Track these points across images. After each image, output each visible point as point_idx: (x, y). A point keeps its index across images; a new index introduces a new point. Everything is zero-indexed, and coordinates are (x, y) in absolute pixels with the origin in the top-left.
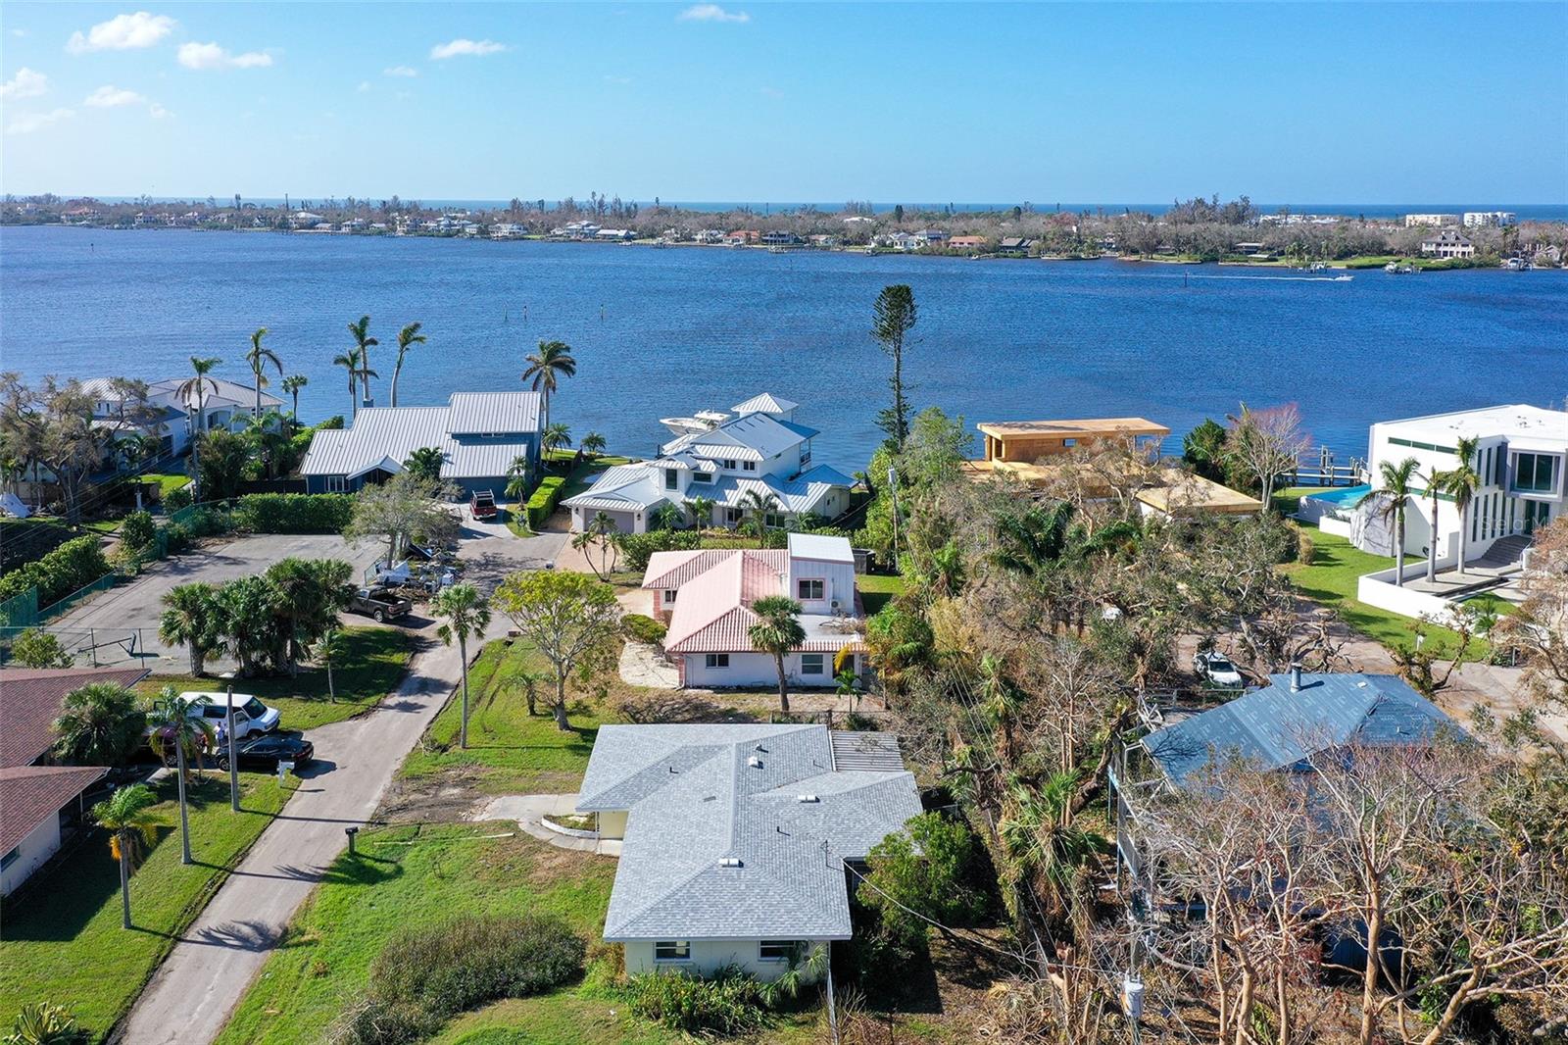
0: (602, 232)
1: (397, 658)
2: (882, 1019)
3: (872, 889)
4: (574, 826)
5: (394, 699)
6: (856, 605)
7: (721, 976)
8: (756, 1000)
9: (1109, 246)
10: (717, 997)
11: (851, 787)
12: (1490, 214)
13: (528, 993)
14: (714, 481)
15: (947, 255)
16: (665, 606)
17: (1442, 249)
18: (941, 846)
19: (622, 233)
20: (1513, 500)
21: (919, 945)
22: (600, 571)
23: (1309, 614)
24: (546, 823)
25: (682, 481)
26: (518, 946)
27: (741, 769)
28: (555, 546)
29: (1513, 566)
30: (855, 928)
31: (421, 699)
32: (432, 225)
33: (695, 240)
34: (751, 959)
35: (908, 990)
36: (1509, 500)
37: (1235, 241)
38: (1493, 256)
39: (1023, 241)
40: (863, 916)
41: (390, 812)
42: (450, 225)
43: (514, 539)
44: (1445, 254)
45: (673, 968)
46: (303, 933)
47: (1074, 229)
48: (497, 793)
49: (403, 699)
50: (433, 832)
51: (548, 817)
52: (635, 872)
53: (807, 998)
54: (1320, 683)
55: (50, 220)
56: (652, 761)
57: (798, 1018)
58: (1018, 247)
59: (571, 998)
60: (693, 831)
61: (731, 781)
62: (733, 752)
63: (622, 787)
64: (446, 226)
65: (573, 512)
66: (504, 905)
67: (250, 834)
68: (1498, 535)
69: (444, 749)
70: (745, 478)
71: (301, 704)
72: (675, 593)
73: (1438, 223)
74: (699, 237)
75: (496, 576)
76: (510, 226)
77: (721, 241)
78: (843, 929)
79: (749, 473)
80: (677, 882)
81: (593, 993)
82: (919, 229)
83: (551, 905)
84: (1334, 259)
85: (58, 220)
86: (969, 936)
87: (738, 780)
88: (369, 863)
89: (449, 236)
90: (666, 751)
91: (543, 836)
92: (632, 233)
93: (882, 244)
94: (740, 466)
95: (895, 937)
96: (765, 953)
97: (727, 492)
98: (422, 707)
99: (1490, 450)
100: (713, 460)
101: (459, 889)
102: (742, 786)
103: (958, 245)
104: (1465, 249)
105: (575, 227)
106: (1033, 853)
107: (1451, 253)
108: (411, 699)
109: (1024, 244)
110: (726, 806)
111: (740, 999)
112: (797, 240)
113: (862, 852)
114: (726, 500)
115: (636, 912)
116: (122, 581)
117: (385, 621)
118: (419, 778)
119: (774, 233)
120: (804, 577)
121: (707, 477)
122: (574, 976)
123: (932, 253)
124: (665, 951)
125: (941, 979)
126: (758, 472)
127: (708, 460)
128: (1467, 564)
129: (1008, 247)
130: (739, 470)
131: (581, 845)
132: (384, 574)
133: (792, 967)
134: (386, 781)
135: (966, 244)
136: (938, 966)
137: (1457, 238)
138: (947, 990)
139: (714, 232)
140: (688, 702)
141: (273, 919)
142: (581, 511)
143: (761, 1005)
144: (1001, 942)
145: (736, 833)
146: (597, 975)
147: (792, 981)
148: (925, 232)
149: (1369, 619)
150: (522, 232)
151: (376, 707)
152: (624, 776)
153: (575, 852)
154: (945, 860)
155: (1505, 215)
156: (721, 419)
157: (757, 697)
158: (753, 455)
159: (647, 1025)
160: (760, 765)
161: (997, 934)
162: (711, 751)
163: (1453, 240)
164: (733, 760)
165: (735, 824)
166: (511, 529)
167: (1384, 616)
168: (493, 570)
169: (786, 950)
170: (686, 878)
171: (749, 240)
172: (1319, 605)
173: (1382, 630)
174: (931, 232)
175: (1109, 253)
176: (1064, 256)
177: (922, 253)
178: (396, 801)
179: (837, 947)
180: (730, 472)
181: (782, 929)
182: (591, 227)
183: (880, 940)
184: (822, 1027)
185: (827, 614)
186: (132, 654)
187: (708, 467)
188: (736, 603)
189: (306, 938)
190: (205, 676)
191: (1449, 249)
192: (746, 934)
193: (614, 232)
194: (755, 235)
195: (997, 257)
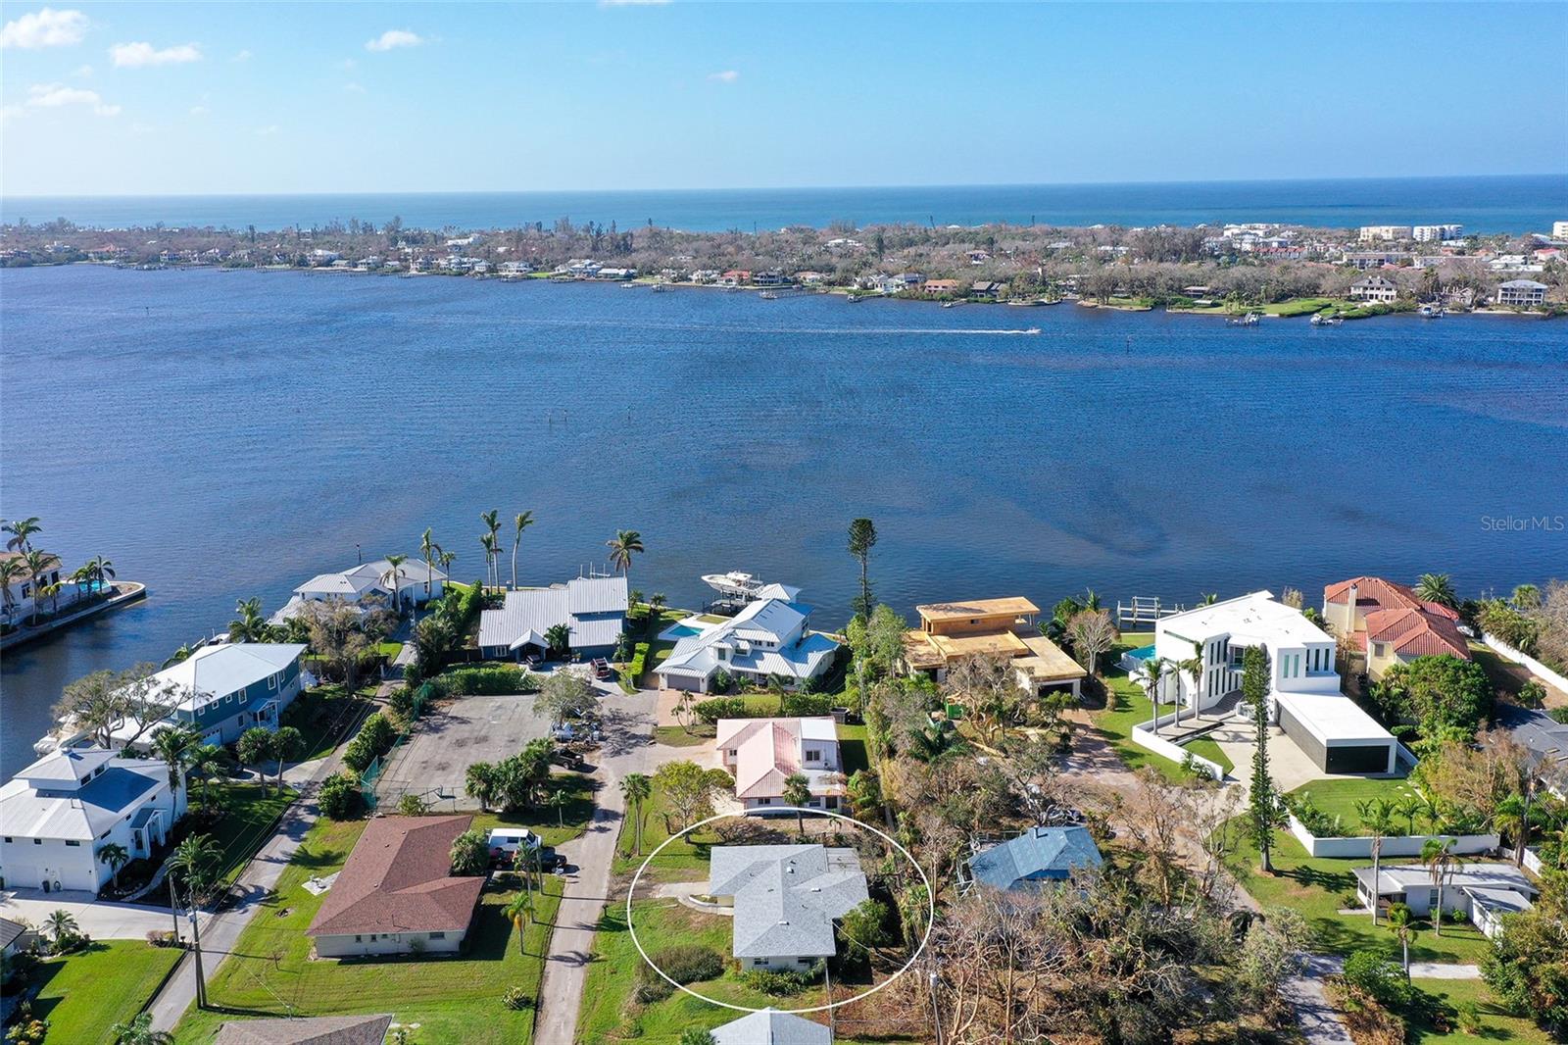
0: (604, 271)
1: (586, 796)
2: (849, 988)
3: (844, 934)
4: (705, 900)
5: (593, 825)
6: (838, 761)
7: (782, 971)
8: (797, 981)
9: (1070, 289)
10: (781, 980)
11: (835, 882)
12: (1437, 228)
13: (702, 980)
14: (748, 655)
15: (923, 299)
16: (731, 760)
17: (1368, 292)
18: (873, 915)
19: (623, 272)
20: (1230, 674)
21: (865, 957)
22: (685, 724)
23: (1099, 752)
24: (691, 899)
25: (728, 656)
26: (694, 960)
27: (784, 874)
28: (652, 702)
29: (1231, 713)
30: (837, 951)
31: (608, 825)
32: (443, 263)
33: (691, 280)
34: (794, 964)
35: (859, 975)
36: (1227, 674)
37: (1184, 284)
38: (1411, 301)
39: (992, 285)
40: (841, 945)
41: (614, 893)
42: (461, 263)
43: (626, 696)
44: (1371, 296)
45: (761, 969)
46: (598, 955)
47: (1040, 270)
48: (663, 882)
49: (597, 825)
50: (639, 904)
51: (692, 896)
52: (742, 928)
53: (818, 980)
54: (1046, 835)
55: (78, 258)
56: (742, 870)
57: (815, 987)
58: (988, 290)
59: (720, 981)
60: (765, 907)
61: (780, 881)
62: (779, 865)
63: (729, 884)
64: (456, 264)
65: (660, 676)
66: (681, 941)
67: (553, 906)
68: (1226, 691)
69: (629, 856)
70: (769, 652)
71: (546, 829)
72: (735, 751)
73: (1390, 236)
74: (694, 277)
75: (622, 729)
76: (517, 264)
77: (714, 281)
78: (832, 952)
79: (770, 649)
80: (762, 931)
81: (729, 979)
82: (898, 274)
83: (701, 941)
84: (1272, 303)
85: (87, 258)
86: (888, 951)
87: (783, 880)
88: (614, 921)
89: (460, 274)
90: (747, 865)
91: (692, 906)
92: (632, 271)
93: (864, 287)
94: (764, 645)
95: (854, 953)
96: (800, 961)
97: (757, 661)
98: (609, 830)
99: (1219, 643)
100: (748, 641)
101: (658, 933)
102: (785, 884)
103: (933, 289)
104: (1389, 293)
105: (577, 266)
106: (913, 918)
107: (1377, 296)
108: (602, 824)
109: (993, 288)
110: (778, 894)
111: (790, 981)
112: (785, 281)
113: (839, 916)
114: (756, 668)
115: (746, 946)
116: (406, 739)
117: (570, 768)
118: (622, 874)
119: (763, 274)
120: (809, 749)
121: (744, 652)
122: (720, 972)
123: (910, 298)
124: (758, 962)
125: (874, 970)
126: (776, 648)
127: (744, 640)
128: (1202, 712)
129: (978, 291)
130: (764, 647)
131: (710, 910)
132: (558, 733)
133: (811, 967)
134: (607, 877)
135: (940, 288)
136: (873, 965)
137: (1382, 283)
138: (876, 975)
139: (709, 272)
140: (750, 826)
141: (583, 949)
142: (666, 676)
143: (799, 983)
144: (901, 953)
145: (785, 909)
146: (730, 972)
147: (812, 973)
148: (902, 276)
149: (1133, 755)
150: (529, 269)
151: (587, 830)
152: (729, 878)
153: (708, 914)
154: (875, 921)
155: (1452, 227)
156: (745, 579)
157: (786, 821)
158: (772, 637)
159: (753, 992)
160: (793, 871)
161: (899, 950)
162: (769, 864)
163: (1379, 285)
164: (780, 869)
165: (784, 903)
166: (621, 686)
167: (1142, 752)
168: (620, 724)
169: (810, 961)
170: (765, 930)
171: (741, 281)
172: (1108, 744)
173: (1138, 763)
174: (909, 275)
175: (1070, 296)
176: (1029, 301)
177: (900, 297)
178: (616, 888)
179: (830, 959)
180: (759, 648)
181: (807, 952)
182: (594, 266)
183: (847, 956)
184: (824, 991)
185: (822, 769)
186: (442, 797)
187: (745, 646)
188: (773, 766)
189: (600, 958)
190: (487, 811)
191: (1374, 292)
192: (792, 954)
193: (615, 271)
194: (746, 275)
195: (968, 302)
